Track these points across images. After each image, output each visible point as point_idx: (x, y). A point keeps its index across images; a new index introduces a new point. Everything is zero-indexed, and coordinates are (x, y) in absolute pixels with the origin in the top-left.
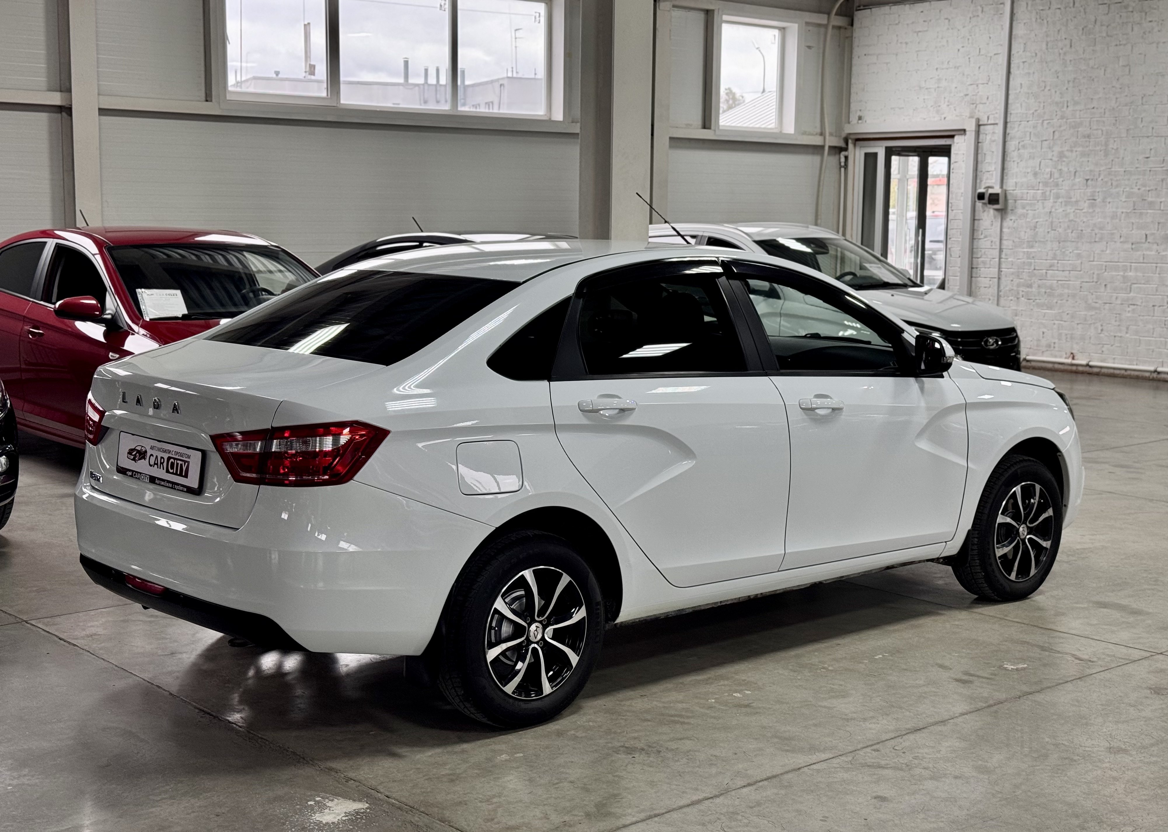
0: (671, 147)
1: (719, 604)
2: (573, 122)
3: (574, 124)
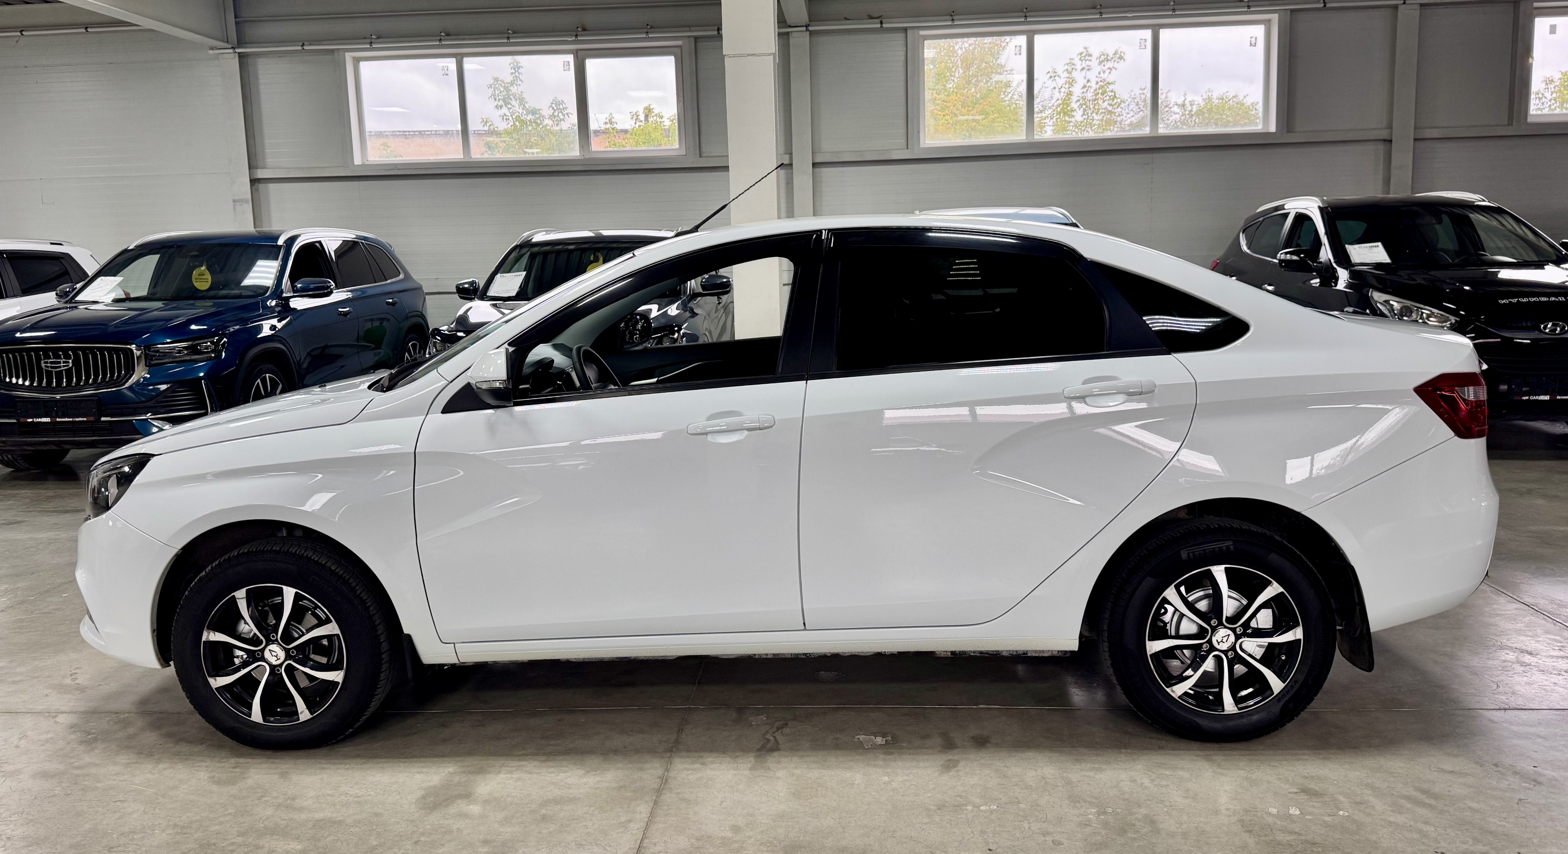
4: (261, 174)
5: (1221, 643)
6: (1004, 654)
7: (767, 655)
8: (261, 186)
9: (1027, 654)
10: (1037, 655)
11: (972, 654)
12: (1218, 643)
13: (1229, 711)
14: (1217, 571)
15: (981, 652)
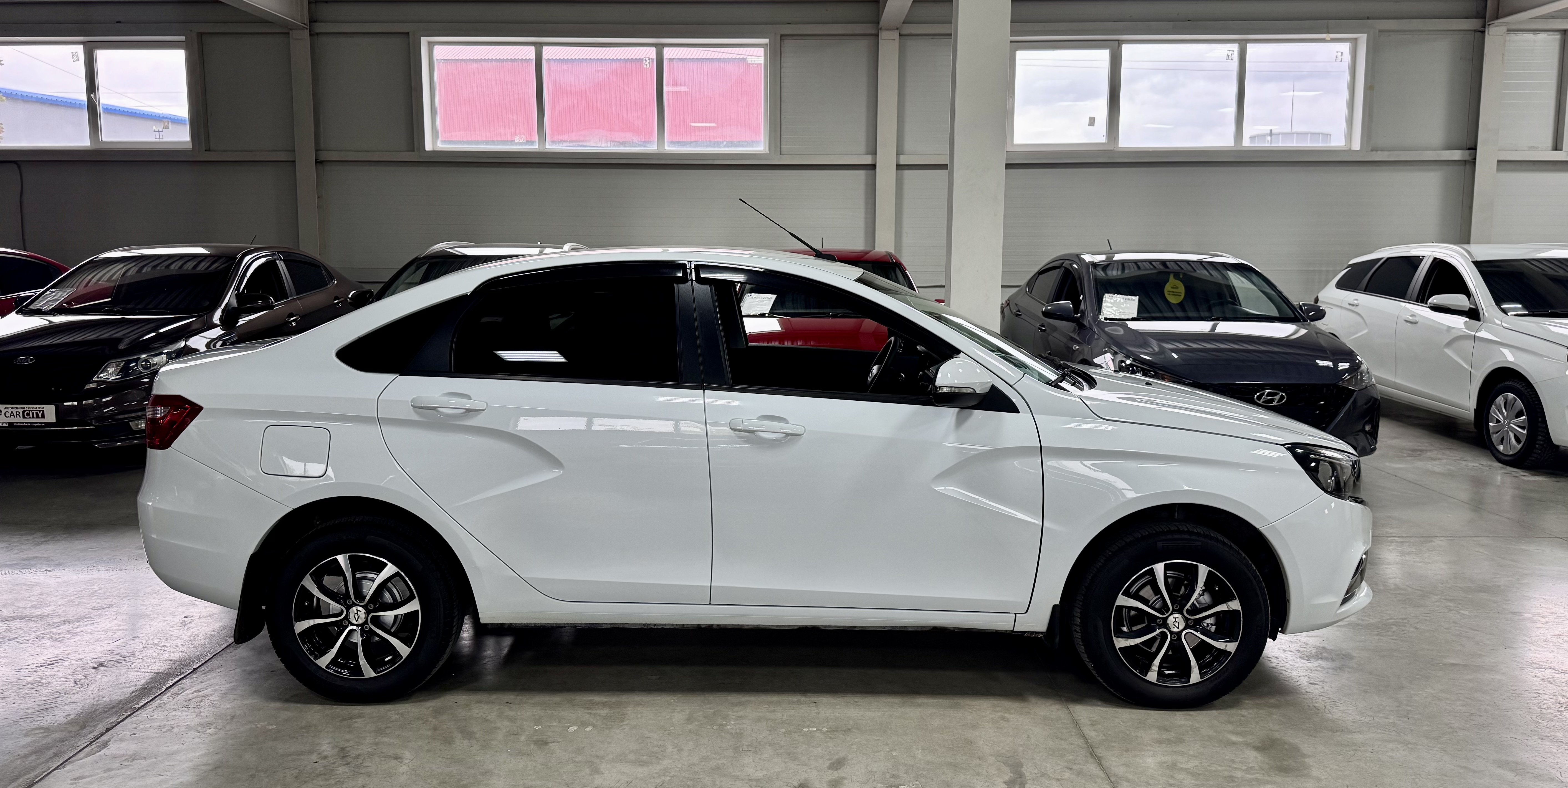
0: (1499, 170)
1: (653, 627)
2: (1372, 151)
3: (1374, 152)
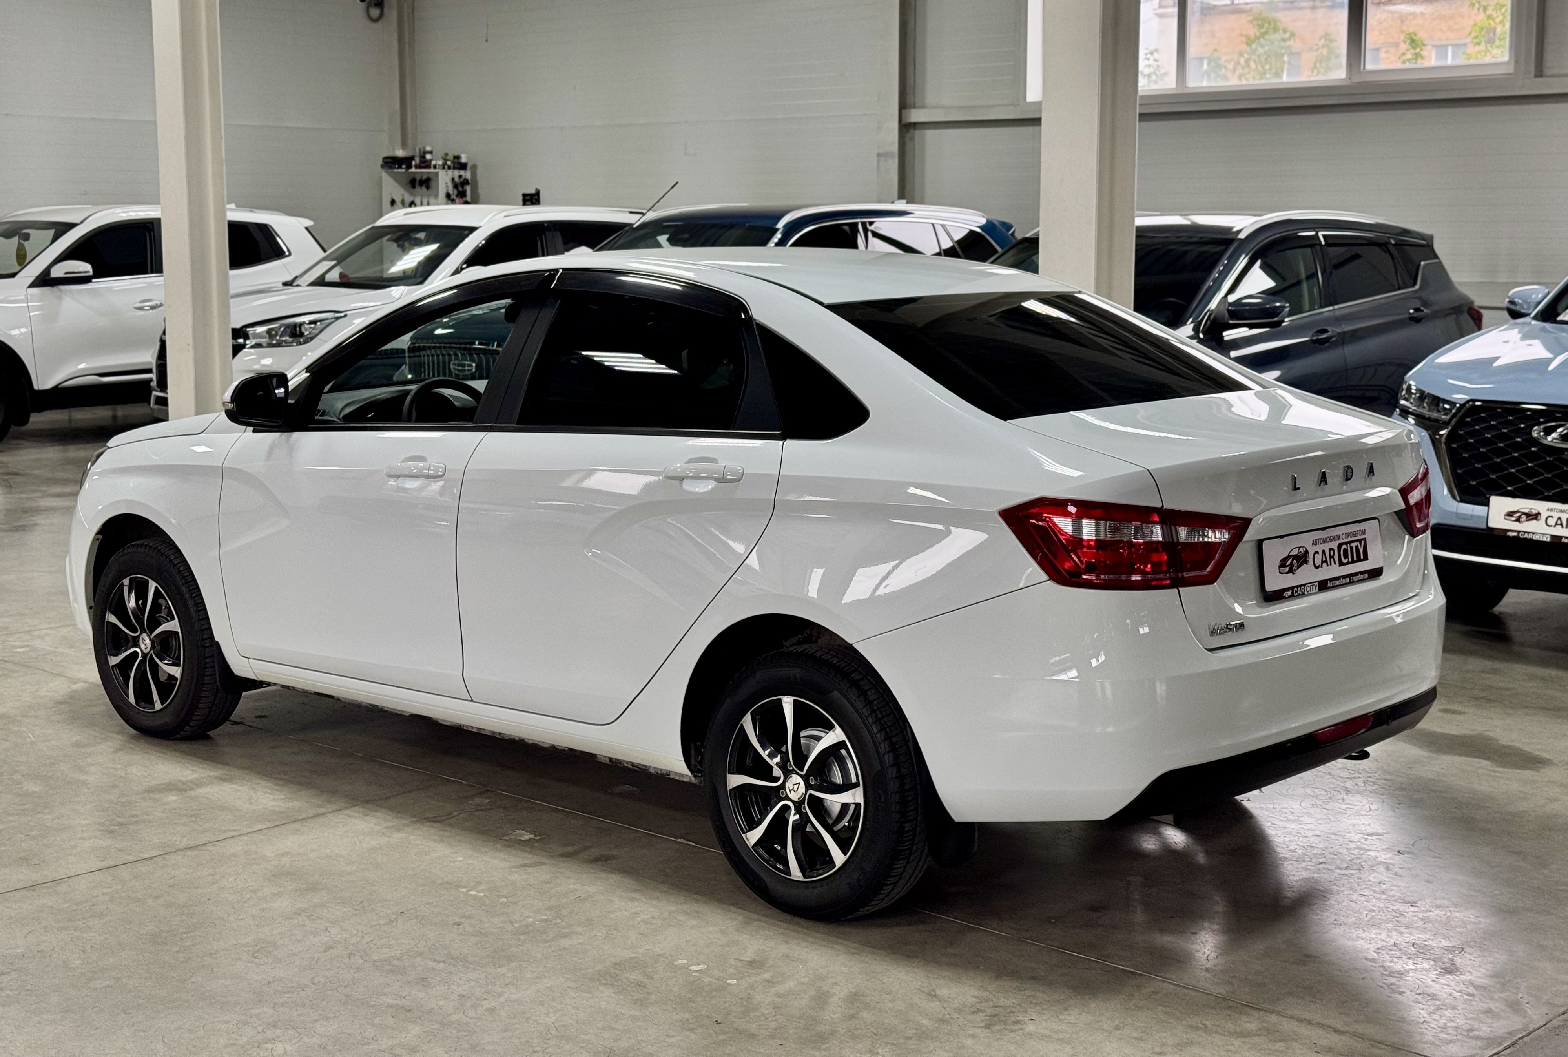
4: (916, 116)
5: (792, 792)
6: (652, 771)
7: (472, 727)
8: (918, 133)
9: (669, 775)
10: (677, 778)
11: (626, 765)
12: (790, 791)
13: (795, 877)
14: (786, 702)
15: (633, 764)
